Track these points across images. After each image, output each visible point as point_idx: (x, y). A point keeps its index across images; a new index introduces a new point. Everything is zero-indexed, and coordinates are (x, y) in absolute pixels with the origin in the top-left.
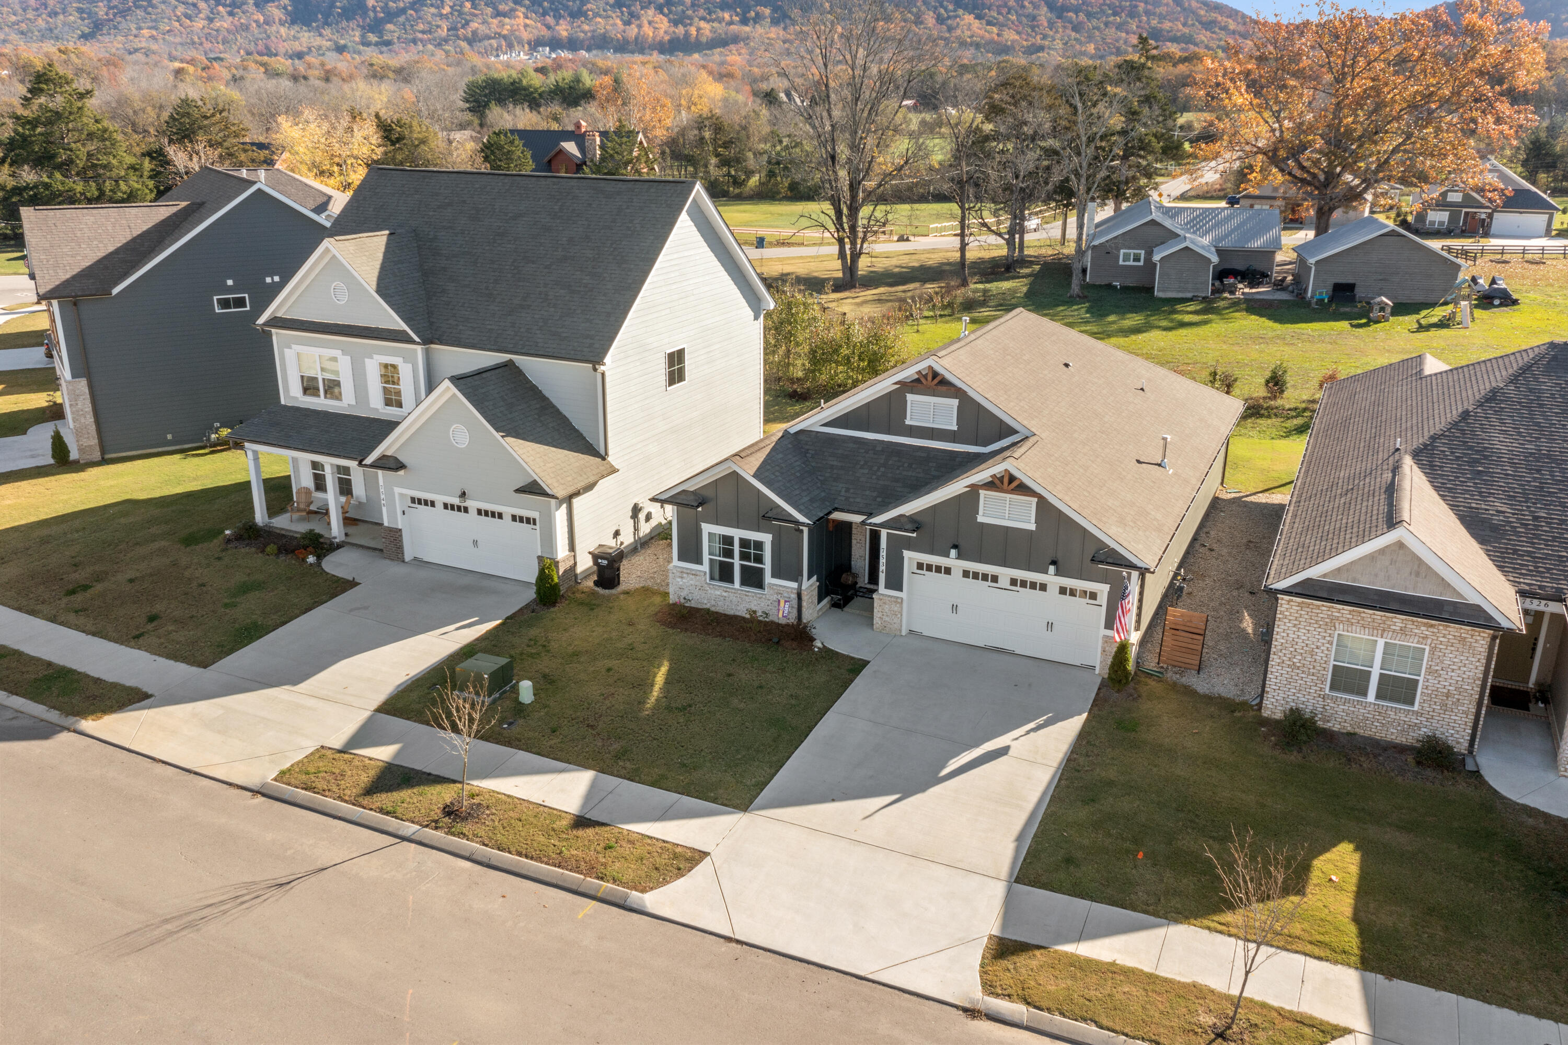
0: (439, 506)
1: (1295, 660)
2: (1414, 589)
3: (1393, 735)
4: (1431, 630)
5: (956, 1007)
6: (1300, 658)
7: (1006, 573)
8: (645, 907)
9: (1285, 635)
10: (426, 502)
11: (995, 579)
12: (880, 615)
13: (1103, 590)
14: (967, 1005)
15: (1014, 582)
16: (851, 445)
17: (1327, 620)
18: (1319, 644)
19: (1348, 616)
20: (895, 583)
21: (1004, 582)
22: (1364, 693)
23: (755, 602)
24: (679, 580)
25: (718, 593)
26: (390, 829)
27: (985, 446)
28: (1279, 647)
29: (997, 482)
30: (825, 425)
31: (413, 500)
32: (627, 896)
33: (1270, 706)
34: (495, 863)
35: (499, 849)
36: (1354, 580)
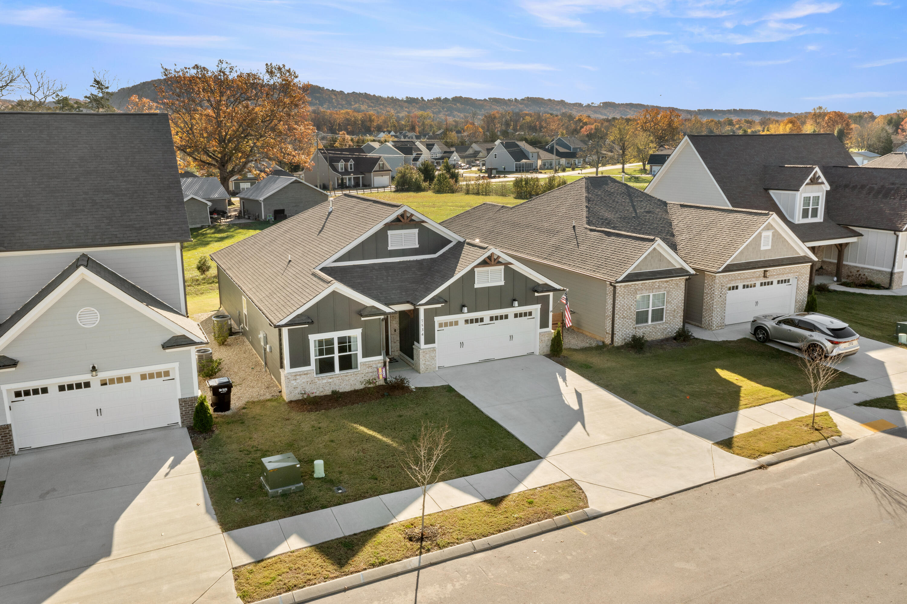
0: (53, 390)
1: (624, 314)
2: (660, 268)
3: (659, 336)
4: (667, 283)
5: (756, 469)
6: (626, 312)
7: (486, 314)
8: (600, 512)
9: (620, 303)
10: (36, 392)
11: (482, 320)
12: (424, 362)
13: (536, 309)
14: (758, 466)
15: (491, 319)
16: (358, 269)
17: (634, 291)
18: (632, 303)
19: (641, 286)
20: (430, 339)
21: (487, 320)
22: (647, 321)
23: (353, 379)
24: (293, 382)
25: (325, 381)
26: (399, 570)
27: (435, 254)
28: (618, 310)
29: (488, 261)
30: (335, 261)
31: (18, 394)
32: (586, 513)
33: (617, 340)
34: (495, 544)
35: (484, 536)
36: (641, 270)
